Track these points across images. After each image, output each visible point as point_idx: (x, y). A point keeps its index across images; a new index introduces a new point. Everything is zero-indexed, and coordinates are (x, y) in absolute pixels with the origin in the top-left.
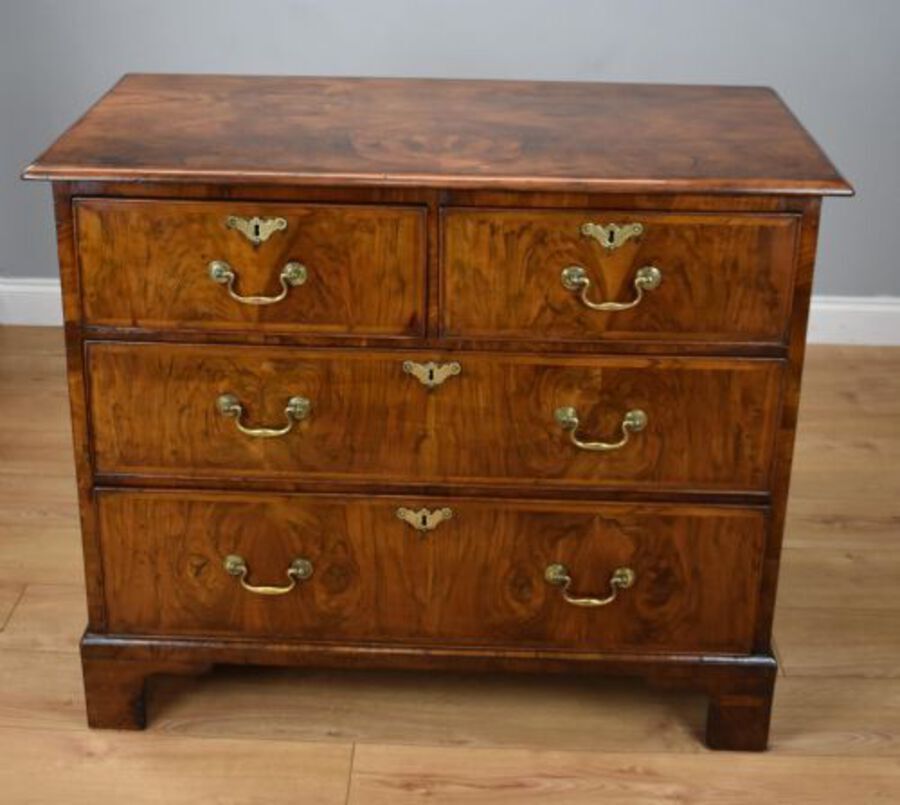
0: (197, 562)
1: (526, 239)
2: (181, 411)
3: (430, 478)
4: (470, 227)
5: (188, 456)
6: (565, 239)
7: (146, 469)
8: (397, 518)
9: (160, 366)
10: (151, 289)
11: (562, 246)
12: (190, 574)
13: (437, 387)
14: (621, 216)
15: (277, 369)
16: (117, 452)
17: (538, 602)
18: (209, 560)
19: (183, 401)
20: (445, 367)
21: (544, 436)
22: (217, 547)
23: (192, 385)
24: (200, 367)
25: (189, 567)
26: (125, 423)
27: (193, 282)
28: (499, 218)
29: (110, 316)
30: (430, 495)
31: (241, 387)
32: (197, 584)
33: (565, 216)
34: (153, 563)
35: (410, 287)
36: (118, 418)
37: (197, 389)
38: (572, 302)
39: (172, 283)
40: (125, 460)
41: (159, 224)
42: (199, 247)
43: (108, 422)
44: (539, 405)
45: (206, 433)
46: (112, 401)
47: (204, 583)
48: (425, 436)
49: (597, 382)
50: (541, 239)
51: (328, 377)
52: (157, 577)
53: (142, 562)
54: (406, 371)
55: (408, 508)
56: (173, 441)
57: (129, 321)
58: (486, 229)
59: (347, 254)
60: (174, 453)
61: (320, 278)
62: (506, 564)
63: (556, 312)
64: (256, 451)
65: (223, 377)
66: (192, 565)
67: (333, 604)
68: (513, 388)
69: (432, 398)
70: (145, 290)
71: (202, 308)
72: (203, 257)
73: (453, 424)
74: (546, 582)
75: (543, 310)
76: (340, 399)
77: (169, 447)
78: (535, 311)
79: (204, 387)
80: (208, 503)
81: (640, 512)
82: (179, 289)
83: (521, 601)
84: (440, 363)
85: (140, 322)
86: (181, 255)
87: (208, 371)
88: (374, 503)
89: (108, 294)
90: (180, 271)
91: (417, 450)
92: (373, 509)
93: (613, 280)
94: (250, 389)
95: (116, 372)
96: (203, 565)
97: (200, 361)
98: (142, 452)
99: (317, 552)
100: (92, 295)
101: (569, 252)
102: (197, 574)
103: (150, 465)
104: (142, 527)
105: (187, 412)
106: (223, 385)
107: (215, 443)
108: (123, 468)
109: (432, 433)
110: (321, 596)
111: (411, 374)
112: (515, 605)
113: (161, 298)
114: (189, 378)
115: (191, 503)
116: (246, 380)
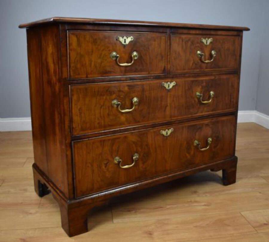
0: (105, 163)
1: (190, 43)
2: (101, 107)
3: (168, 119)
4: (177, 39)
5: (103, 124)
6: (198, 43)
7: (90, 131)
8: (160, 134)
9: (95, 92)
10: (93, 63)
11: (197, 45)
12: (103, 167)
13: (170, 89)
14: (208, 36)
15: (129, 89)
16: (80, 126)
17: (192, 153)
18: (109, 160)
19: (102, 104)
20: (172, 83)
21: (193, 102)
22: (112, 155)
23: (104, 98)
24: (107, 91)
25: (103, 165)
26: (83, 115)
27: (106, 60)
28: (183, 37)
29: (79, 74)
30: (168, 125)
31: (119, 96)
32: (105, 170)
33: (198, 36)
34: (92, 166)
35: (164, 58)
36: (80, 113)
37: (106, 99)
38: (199, 61)
39: (99, 61)
40: (83, 129)
41: (96, 39)
42: (108, 47)
43: (77, 115)
44: (192, 92)
45: (109, 115)
46: (79, 107)
47: (108, 169)
48: (167, 106)
49: (204, 84)
50: (193, 43)
51: (143, 90)
52: (93, 171)
53: (88, 167)
54: (163, 85)
55: (163, 130)
56: (98, 119)
57: (85, 76)
58: (181, 40)
59: (149, 48)
60: (99, 123)
61: (142, 56)
62: (185, 142)
63: (196, 64)
64: (123, 118)
65: (114, 93)
66: (104, 164)
67: (144, 167)
68: (187, 88)
69: (169, 93)
70: (91, 64)
71: (108, 69)
72: (109, 51)
73: (173, 101)
74: (194, 146)
75: (193, 64)
76: (146, 97)
77: (97, 121)
78: (191, 64)
79: (108, 97)
80: (109, 140)
81: (213, 121)
82: (102, 62)
83: (189, 153)
84: (171, 82)
85: (89, 76)
86: (103, 50)
87: (109, 92)
88: (155, 130)
89: (79, 66)
90: (102, 56)
91: (165, 111)
92: (154, 132)
93: (207, 54)
94: (122, 96)
95: (81, 96)
96: (108, 162)
97: (107, 89)
98: (88, 125)
99: (140, 150)
100: (73, 67)
101: (198, 46)
102: (106, 167)
103: (91, 129)
104: (89, 153)
105: (103, 107)
106: (114, 96)
107: (111, 118)
108: (82, 132)
109: (169, 105)
110: (141, 165)
111: (164, 86)
112: (187, 155)
113: (96, 67)
114: (104, 95)
115: (104, 141)
116: (121, 93)
